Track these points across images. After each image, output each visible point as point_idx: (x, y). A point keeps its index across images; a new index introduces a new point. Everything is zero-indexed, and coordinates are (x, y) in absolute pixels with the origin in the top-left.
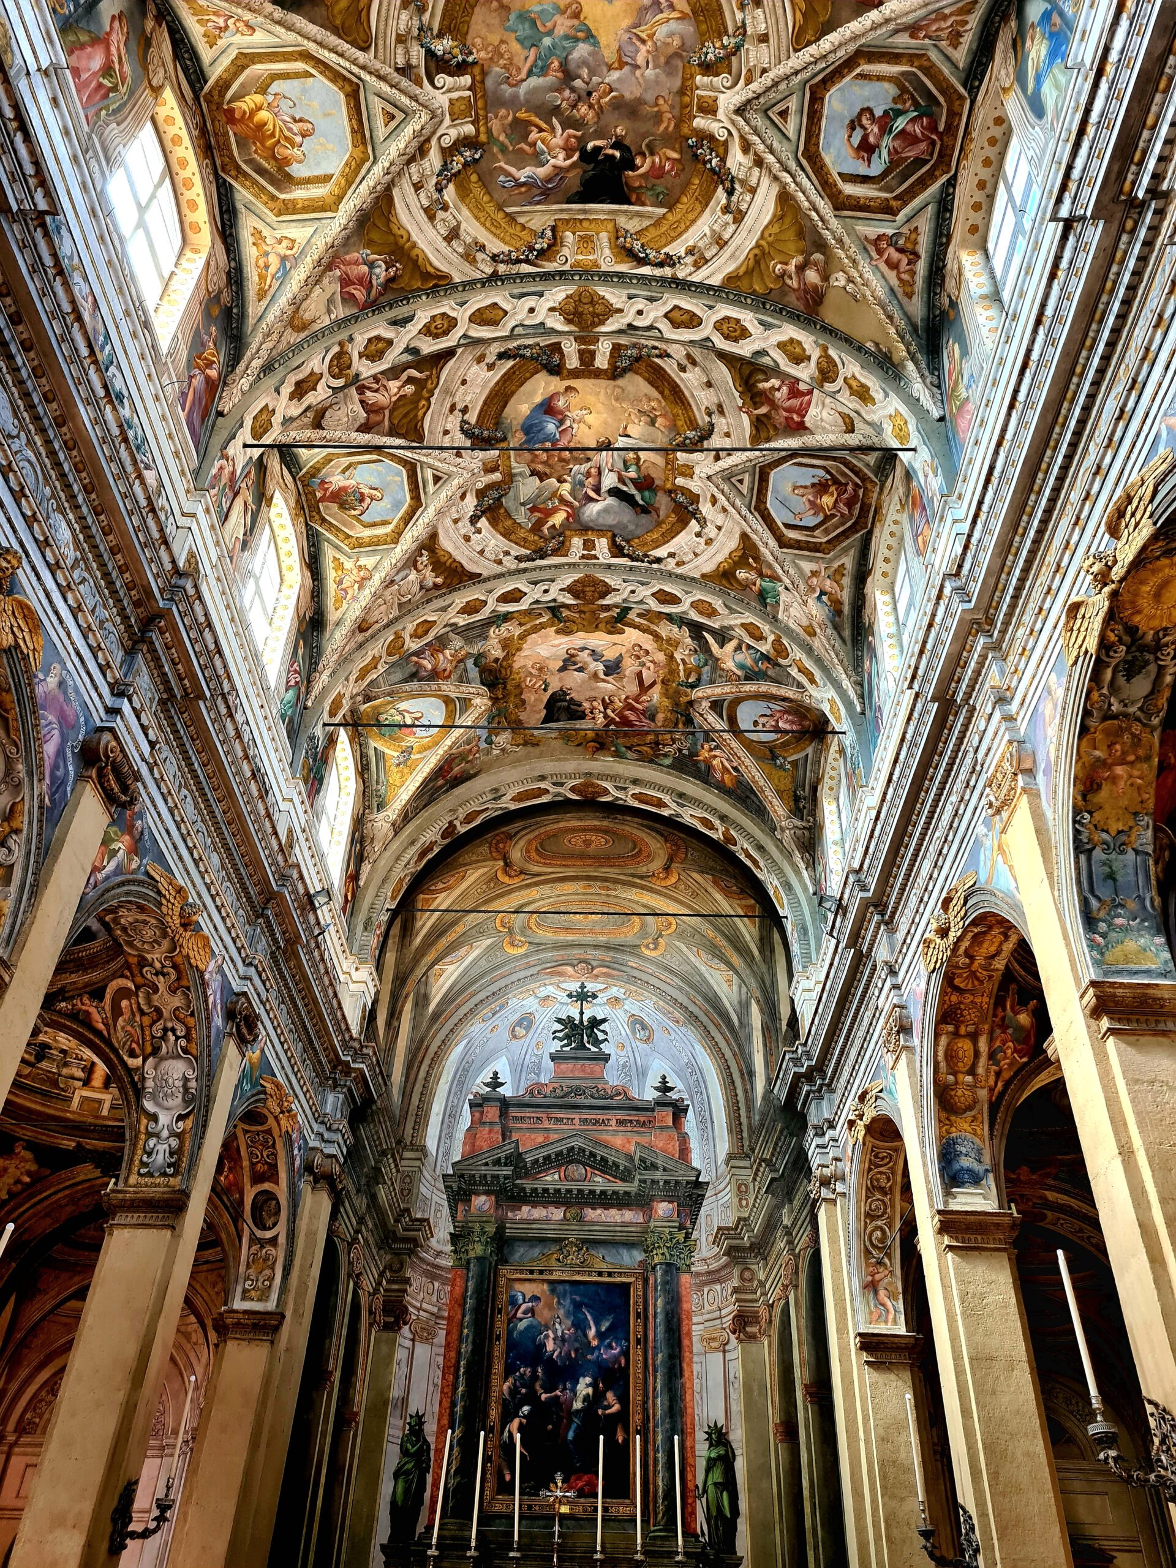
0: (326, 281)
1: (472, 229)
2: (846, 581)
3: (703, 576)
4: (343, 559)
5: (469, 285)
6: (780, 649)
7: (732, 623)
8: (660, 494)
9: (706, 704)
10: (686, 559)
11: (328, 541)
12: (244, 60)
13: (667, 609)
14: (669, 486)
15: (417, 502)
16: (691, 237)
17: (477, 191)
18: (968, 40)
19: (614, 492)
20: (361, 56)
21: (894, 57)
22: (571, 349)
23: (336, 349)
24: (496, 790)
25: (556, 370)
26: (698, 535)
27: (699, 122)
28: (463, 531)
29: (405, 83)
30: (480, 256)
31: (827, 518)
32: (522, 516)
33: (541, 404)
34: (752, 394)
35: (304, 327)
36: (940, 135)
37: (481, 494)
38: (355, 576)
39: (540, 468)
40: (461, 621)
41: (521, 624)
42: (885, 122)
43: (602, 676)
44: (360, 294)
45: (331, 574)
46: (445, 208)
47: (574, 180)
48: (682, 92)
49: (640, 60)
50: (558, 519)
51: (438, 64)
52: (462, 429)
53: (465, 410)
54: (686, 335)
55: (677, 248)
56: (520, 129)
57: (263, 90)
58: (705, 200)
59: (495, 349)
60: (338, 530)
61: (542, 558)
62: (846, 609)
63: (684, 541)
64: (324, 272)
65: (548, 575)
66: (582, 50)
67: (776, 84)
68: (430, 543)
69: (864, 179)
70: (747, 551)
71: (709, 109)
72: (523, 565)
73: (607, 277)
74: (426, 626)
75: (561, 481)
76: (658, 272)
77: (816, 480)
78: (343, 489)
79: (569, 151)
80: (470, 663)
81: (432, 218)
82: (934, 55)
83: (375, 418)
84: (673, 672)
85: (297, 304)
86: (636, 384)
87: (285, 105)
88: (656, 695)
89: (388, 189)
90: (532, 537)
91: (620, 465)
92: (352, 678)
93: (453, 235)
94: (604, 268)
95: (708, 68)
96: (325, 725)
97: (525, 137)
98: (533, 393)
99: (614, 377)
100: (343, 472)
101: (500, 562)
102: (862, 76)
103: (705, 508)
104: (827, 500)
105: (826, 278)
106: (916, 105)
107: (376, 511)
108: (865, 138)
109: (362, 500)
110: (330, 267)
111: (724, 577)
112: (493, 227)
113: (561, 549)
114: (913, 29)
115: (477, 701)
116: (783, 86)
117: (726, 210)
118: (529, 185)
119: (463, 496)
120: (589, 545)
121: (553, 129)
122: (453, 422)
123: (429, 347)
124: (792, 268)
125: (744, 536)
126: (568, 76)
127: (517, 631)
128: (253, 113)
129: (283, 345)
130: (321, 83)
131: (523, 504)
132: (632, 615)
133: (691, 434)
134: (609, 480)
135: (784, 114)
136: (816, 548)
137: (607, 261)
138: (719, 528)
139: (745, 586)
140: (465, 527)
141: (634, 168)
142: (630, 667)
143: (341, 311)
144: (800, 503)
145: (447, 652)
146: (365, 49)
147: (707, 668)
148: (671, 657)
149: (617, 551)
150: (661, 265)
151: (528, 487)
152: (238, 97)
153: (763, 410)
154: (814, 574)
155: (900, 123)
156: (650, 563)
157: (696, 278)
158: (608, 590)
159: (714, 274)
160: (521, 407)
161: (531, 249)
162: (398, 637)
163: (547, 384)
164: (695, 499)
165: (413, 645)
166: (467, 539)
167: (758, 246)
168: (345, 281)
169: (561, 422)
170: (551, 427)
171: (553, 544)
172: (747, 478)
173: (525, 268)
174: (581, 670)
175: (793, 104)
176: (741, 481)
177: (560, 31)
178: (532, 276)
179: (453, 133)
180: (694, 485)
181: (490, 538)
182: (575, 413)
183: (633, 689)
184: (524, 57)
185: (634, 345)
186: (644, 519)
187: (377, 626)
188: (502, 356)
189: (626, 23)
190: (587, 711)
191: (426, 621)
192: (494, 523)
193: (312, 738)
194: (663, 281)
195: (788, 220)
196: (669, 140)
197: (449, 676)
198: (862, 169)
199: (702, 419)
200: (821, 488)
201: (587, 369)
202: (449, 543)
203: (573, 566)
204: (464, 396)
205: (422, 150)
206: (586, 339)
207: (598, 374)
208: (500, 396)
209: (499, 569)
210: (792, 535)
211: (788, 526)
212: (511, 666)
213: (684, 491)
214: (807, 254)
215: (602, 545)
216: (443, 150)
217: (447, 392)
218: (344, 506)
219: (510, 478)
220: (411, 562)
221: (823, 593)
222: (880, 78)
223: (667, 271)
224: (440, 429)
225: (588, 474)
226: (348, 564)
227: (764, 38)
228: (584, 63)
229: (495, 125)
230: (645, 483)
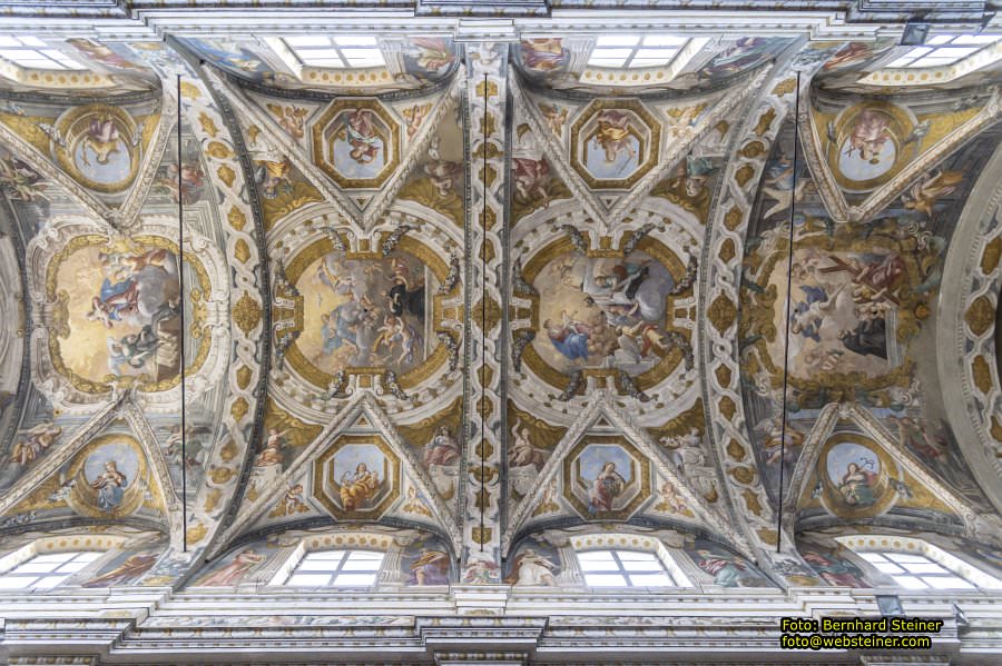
0: (433, 473)
1: (433, 381)
2: (681, 106)
3: (702, 222)
4: (657, 502)
5: (466, 384)
6: (753, 149)
7: (742, 194)
8: (629, 260)
9: (854, 210)
10: (688, 237)
11: (642, 510)
12: (318, 492)
13: (740, 250)
14: (621, 254)
15: (620, 439)
16: (438, 248)
17: (411, 376)
18: (300, 106)
19: (631, 294)
20: (326, 432)
21: (317, 144)
22: (516, 324)
23: (472, 475)
24: (969, 406)
25: (532, 334)
26: (662, 230)
27: (374, 249)
28: (653, 408)
29: (345, 411)
30: (450, 378)
31: (631, 132)
32: (649, 363)
33: (556, 345)
34: (533, 201)
35: (451, 493)
36: (358, 110)
37: (622, 392)
38: (669, 496)
39: (607, 348)
40: (740, 418)
41: (759, 370)
42: (356, 143)
43: (827, 304)
44: (450, 454)
45: (667, 514)
46: (417, 396)
47: (412, 319)
48: (360, 260)
49: (347, 283)
50: (654, 337)
51: (341, 392)
52: (565, 400)
53: (551, 397)
54: (499, 249)
55: (447, 258)
56: (381, 350)
57: (339, 487)
58: (416, 243)
59: (512, 373)
60: (634, 501)
61: (691, 350)
62: (703, 100)
63: (670, 240)
64: (427, 474)
65: (706, 346)
66: (344, 314)
67: (344, 208)
68: (656, 435)
69: (385, 149)
70: (665, 188)
71: (366, 244)
72: (696, 364)
73: (468, 300)
74: (735, 448)
75: (621, 333)
76: (463, 269)
77: (600, 146)
78: (601, 491)
79: (395, 323)
80: (791, 416)
81: (420, 404)
82: (313, 123)
83: (536, 459)
84: (816, 242)
85: (436, 494)
86: (542, 280)
87: (348, 477)
88: (848, 256)
89: (395, 426)
90: (670, 357)
91: (607, 291)
92: (752, 516)
93: (434, 393)
94: (463, 302)
95: (346, 246)
96: (778, 551)
97: (386, 347)
98: (547, 350)
99: (538, 296)
100: (585, 487)
101: (690, 383)
102: (332, 161)
103: (636, 225)
104: (617, 134)
105: (437, 162)
106: (343, 127)
107: (622, 469)
108: (366, 153)
109: (613, 479)
110: (426, 469)
111: (701, 206)
112: (434, 368)
113: (685, 335)
114: (295, 137)
115: (844, 414)
116: (345, 204)
117: (419, 229)
118: (412, 346)
119: (622, 405)
120: (681, 314)
121: (384, 331)
122: (558, 406)
123: (496, 416)
124: (440, 185)
125: (653, 193)
126: (356, 322)
127: (766, 374)
128: (350, 495)
129: (453, 508)
130: (338, 455)
131: (638, 362)
132: (754, 279)
133: (574, 241)
134: (620, 298)
135: (361, 202)
136: (657, 136)
137: (457, 301)
138: (651, 214)
139: (703, 188)
140: (650, 406)
141: (403, 286)
142: (814, 280)
143: (455, 468)
144: (622, 154)
145: (773, 434)
146: (323, 428)
147: (806, 212)
148: (800, 244)
149: (686, 291)
150: (458, 267)
151: (623, 358)
152: (341, 502)
153: (542, 191)
154: (676, 133)
155: (356, 134)
156: (696, 266)
157: (463, 245)
158: (724, 300)
159: (457, 233)
160: (557, 359)
161: (450, 346)
162: (734, 472)
163: (541, 340)
164: (628, 235)
165: (750, 460)
166: (661, 405)
167: (434, 208)
168: (439, 461)
169: (571, 331)
170: (574, 339)
171: (678, 341)
172: (604, 198)
173: (461, 351)
174: (818, 322)
175: (355, 197)
176: (609, 202)
177: (335, 326)
178: (467, 346)
179: (377, 386)
180: (617, 235)
181: (664, 389)
182: (565, 322)
183: (843, 277)
184: (346, 345)
185: (514, 282)
186: (652, 271)
187: (718, 487)
188: (517, 369)
189: (330, 290)
190: (873, 317)
191: (728, 448)
192: (650, 384)
193: (780, 565)
194: (467, 266)
195: (414, 192)
196: (386, 267)
197: (802, 436)
198: (381, 152)
199: (561, 234)
200: (606, 141)
201: (533, 313)
202: (659, 420)
203: (701, 327)
204: (541, 397)
205: (382, 405)
206: (509, 313)
207: (536, 307)
208: (546, 373)
209: (697, 384)
210: (647, 157)
211: (641, 161)
212: (805, 382)
213: (623, 242)
214: (428, 177)
215: (679, 303)
216: (385, 393)
217: (535, 407)
218: (616, 493)
219: (612, 370)
220: (668, 452)
221: (690, 123)
222: (331, 150)
223: (462, 263)
224: (561, 415)
225: (616, 314)
226: (661, 499)
227: (325, 217)
228: (350, 314)
229: (377, 363)
230: (621, 272)
